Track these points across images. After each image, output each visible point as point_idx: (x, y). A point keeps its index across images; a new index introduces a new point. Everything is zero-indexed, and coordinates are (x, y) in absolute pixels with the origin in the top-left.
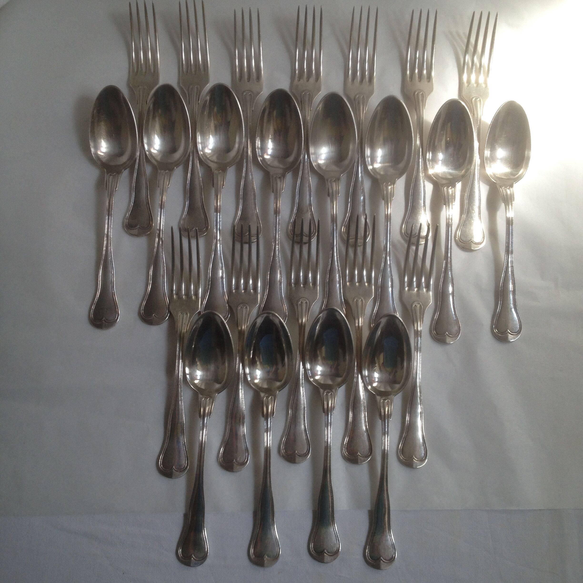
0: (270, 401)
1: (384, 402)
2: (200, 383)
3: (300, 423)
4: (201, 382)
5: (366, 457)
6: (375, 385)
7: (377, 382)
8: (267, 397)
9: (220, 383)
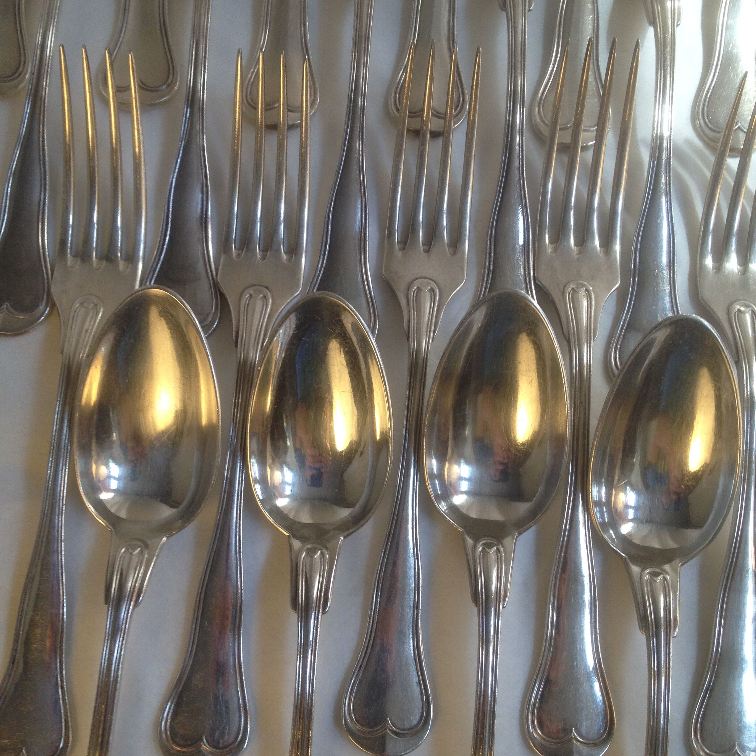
0: (317, 566)
1: (652, 583)
2: (115, 504)
3: (402, 633)
4: (118, 499)
5: (595, 745)
6: (626, 528)
7: (631, 520)
8: (311, 552)
9: (173, 504)
